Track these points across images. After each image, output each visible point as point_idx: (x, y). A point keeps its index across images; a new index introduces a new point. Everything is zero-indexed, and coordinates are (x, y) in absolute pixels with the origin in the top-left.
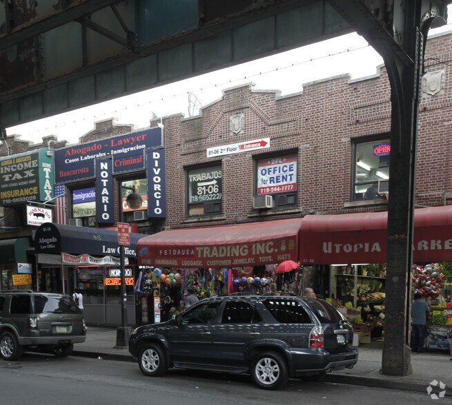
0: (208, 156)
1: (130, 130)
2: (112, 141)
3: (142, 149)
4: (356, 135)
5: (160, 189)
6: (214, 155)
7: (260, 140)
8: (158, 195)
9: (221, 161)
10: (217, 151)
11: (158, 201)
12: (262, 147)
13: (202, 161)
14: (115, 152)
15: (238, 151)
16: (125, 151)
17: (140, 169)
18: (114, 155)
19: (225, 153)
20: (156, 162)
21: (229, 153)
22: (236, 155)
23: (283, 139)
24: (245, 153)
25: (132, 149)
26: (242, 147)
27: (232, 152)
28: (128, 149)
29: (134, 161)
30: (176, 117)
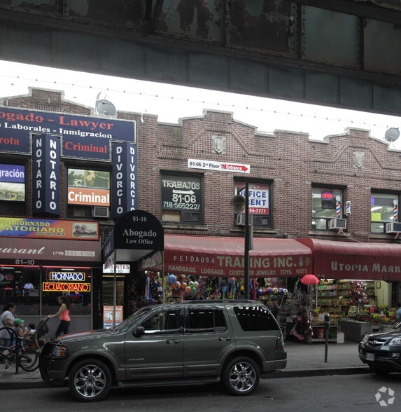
0: (189, 166)
1: (89, 114)
2: (62, 118)
3: (107, 139)
4: (315, 181)
6: (196, 167)
7: (242, 165)
9: (203, 174)
10: (199, 164)
11: (133, 201)
12: (243, 172)
13: (182, 169)
14: (66, 132)
15: (220, 169)
16: (82, 135)
17: (103, 160)
18: (63, 134)
19: (207, 167)
21: (211, 168)
22: (218, 172)
23: (261, 169)
24: (228, 173)
25: (92, 135)
26: (224, 166)
27: (215, 169)
28: (87, 134)
29: (96, 149)
30: (152, 118)
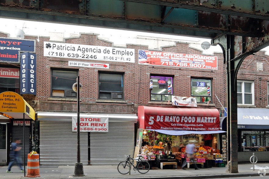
0: (69, 65)
1: (7, 37)
3: (17, 51)
4: (153, 73)
5: (33, 78)
6: (73, 65)
7: (104, 64)
8: (32, 81)
9: (78, 69)
10: (76, 64)
11: (32, 85)
12: (105, 68)
13: (65, 67)
15: (89, 66)
16: (2, 48)
17: (14, 62)
19: (80, 66)
20: (32, 61)
21: (83, 66)
22: (88, 68)
23: (116, 66)
24: (94, 69)
25: (8, 48)
26: (92, 65)
27: (86, 66)
28: (5, 48)
29: (10, 56)
30: (46, 38)
